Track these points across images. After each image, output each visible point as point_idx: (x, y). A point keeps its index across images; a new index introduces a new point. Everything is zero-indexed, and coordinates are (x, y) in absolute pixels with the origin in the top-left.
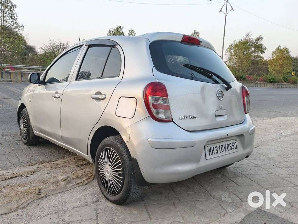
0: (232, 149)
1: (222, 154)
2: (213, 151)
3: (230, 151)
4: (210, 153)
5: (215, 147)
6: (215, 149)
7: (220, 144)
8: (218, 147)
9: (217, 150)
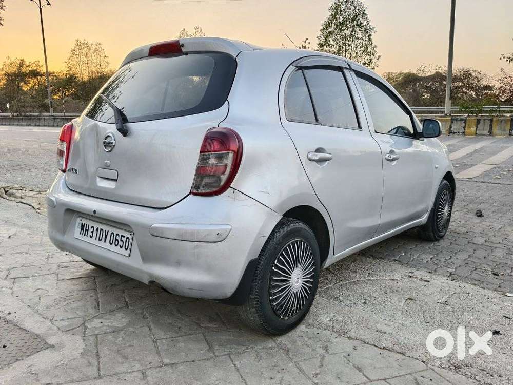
0: (118, 246)
1: (97, 243)
2: (86, 230)
3: (113, 247)
4: (82, 232)
5: (90, 227)
6: (91, 230)
7: (100, 227)
8: (95, 229)
9: (92, 232)
